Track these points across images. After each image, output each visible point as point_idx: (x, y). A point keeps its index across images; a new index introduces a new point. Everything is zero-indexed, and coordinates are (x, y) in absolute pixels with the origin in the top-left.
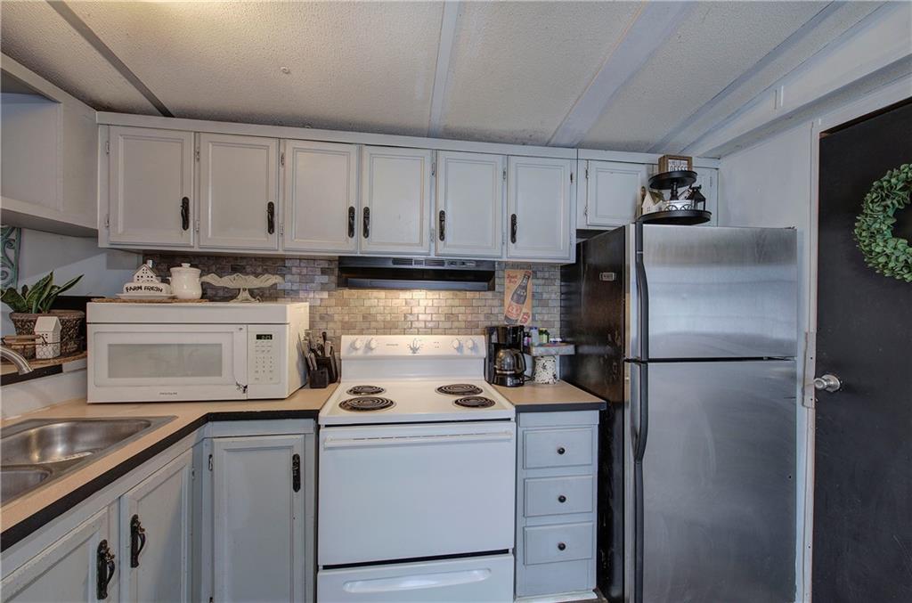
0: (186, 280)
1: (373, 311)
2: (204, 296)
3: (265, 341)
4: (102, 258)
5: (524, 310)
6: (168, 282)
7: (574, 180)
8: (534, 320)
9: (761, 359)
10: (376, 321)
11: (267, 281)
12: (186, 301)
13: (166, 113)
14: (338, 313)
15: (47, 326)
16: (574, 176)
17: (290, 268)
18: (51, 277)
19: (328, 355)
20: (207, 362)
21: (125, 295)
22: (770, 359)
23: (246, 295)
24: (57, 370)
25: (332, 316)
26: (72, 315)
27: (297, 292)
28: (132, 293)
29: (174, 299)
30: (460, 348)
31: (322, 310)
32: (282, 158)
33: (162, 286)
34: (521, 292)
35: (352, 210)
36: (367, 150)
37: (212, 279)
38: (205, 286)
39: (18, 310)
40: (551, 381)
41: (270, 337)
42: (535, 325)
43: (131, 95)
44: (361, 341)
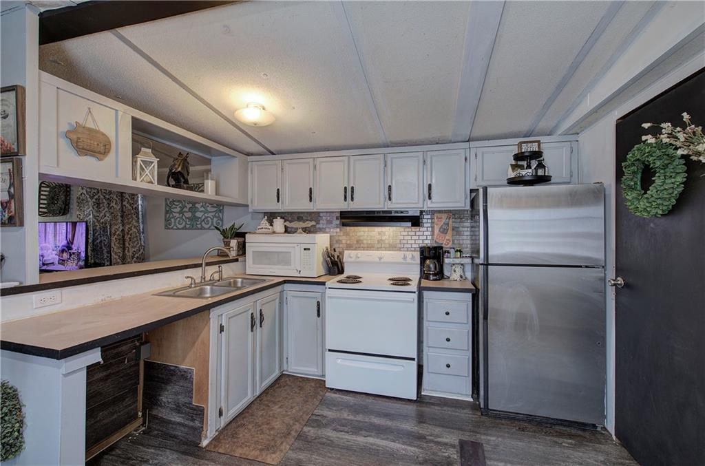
0: (279, 224)
1: (362, 238)
2: (286, 231)
3: (307, 251)
4: (250, 216)
5: (447, 238)
6: (272, 225)
7: (468, 161)
8: (453, 243)
9: (581, 267)
10: (363, 244)
11: (309, 224)
12: (278, 233)
13: (273, 154)
14: (344, 239)
15: (234, 243)
16: (468, 159)
17: (322, 217)
18: (234, 225)
19: (336, 259)
20: (284, 258)
21: (258, 231)
22: (586, 267)
23: (300, 230)
24: (237, 260)
25: (341, 241)
26: (241, 240)
27: (325, 229)
28: (260, 230)
29: (274, 232)
30: (405, 258)
31: (337, 238)
32: (315, 167)
33: (270, 227)
34: (445, 227)
35: (345, 188)
36: (352, 158)
37: (287, 224)
38: (286, 227)
39: (225, 237)
40: (458, 279)
41: (309, 249)
42: (454, 246)
43: (258, 149)
44: (353, 253)
